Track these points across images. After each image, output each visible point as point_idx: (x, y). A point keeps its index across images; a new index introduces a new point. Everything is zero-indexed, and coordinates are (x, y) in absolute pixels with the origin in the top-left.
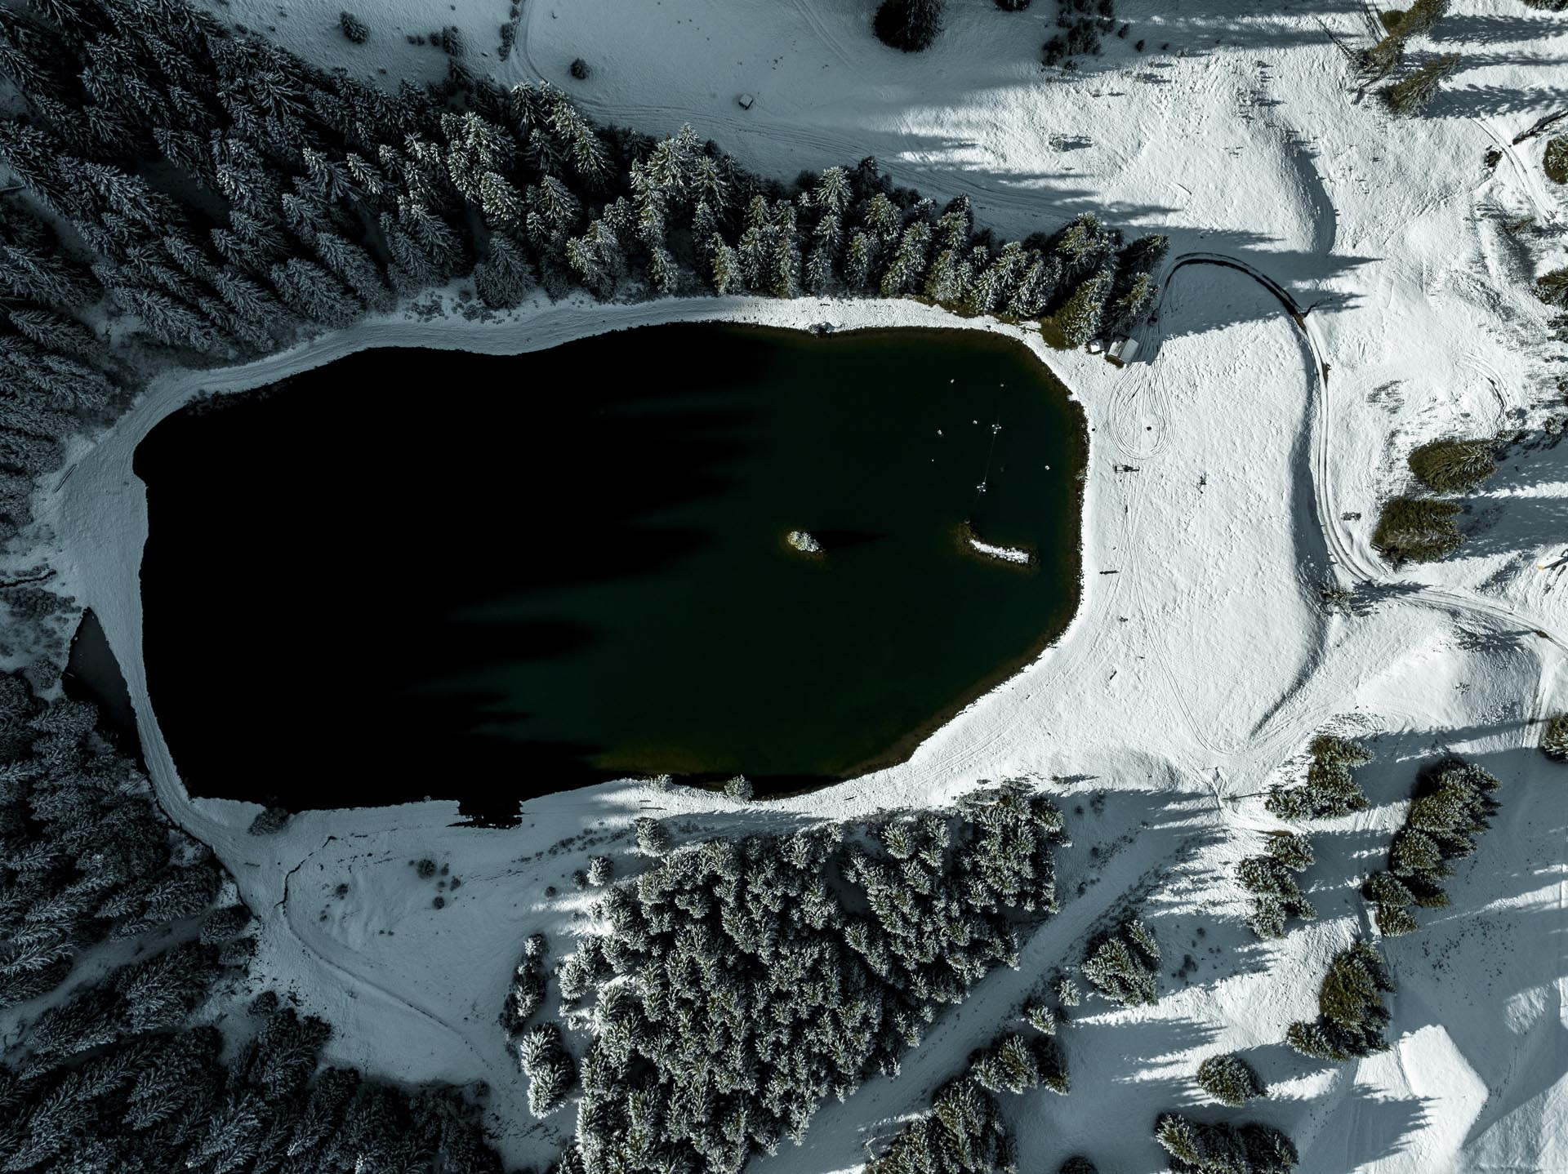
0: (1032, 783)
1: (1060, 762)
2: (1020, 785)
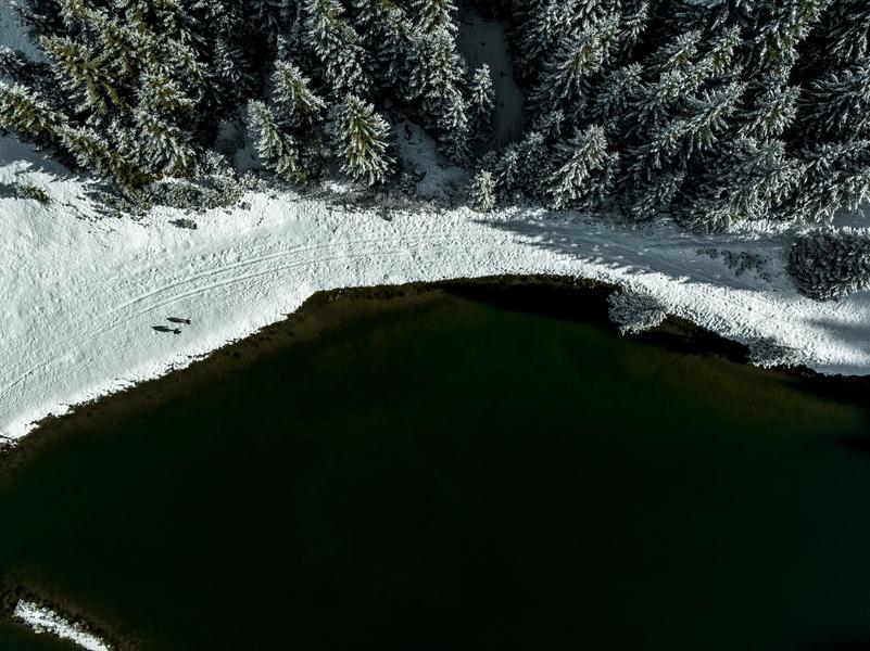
0: (89, 201)
1: (35, 227)
2: (112, 203)
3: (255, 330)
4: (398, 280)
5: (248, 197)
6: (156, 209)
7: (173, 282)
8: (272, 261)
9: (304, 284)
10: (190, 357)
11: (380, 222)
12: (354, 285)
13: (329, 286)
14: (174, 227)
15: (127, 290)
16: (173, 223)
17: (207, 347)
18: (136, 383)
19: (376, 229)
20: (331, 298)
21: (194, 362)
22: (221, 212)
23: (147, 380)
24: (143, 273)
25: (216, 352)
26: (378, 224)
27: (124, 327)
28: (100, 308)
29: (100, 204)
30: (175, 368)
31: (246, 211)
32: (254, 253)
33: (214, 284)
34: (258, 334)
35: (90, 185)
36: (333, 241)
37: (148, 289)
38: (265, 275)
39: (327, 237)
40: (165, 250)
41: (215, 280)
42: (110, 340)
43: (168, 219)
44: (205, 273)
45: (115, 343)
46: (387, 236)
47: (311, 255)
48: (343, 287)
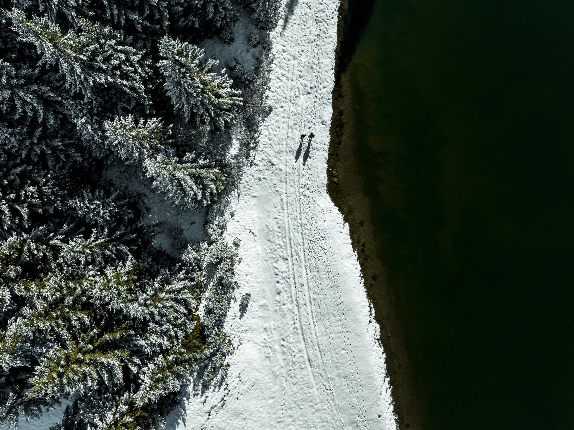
0: (209, 393)
3: (354, 256)
4: (328, 113)
5: (228, 239)
6: (226, 329)
7: (297, 325)
8: (292, 227)
9: (318, 202)
10: (370, 322)
11: (271, 119)
12: (326, 154)
13: (324, 178)
14: (246, 316)
15: (298, 371)
16: (242, 315)
17: (363, 303)
18: (386, 377)
19: (277, 125)
20: (335, 180)
21: (375, 318)
22: (239, 267)
23: (385, 366)
24: (284, 353)
25: (369, 296)
26: (273, 122)
27: (334, 379)
28: (311, 400)
29: (213, 383)
30: (378, 337)
31: (241, 244)
32: (282, 243)
33: (305, 287)
34: (358, 253)
35: (194, 389)
36: (282, 167)
37: (300, 351)
38: (305, 237)
39: (278, 171)
40: (265, 329)
41: (302, 285)
42: (343, 395)
43: (237, 319)
44: (294, 292)
45: (347, 391)
46: (286, 115)
47: (292, 190)
48: (326, 166)
